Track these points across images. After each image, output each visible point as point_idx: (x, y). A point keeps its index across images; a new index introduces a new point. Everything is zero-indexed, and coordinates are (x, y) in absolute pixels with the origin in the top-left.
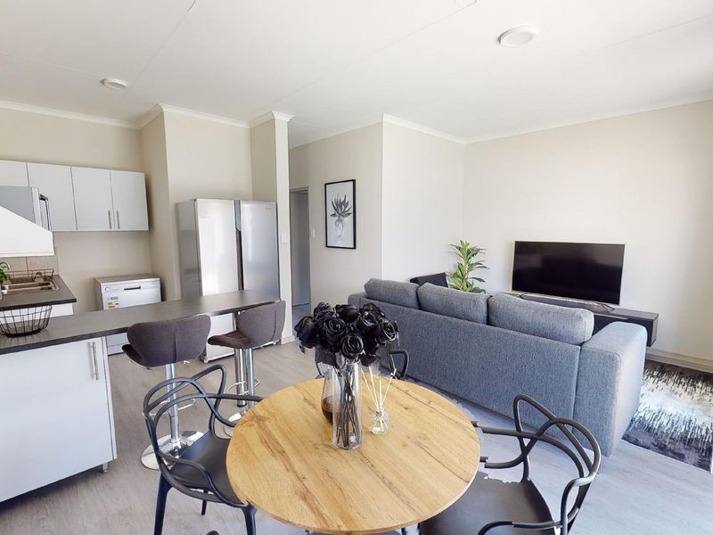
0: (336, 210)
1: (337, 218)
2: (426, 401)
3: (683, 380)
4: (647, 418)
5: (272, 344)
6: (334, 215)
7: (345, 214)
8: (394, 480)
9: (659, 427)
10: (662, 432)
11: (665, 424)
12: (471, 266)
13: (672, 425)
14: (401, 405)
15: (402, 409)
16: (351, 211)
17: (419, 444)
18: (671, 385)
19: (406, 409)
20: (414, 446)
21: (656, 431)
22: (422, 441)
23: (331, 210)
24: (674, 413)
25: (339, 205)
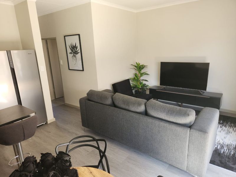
0: (72, 50)
1: (72, 55)
3: (232, 125)
4: (218, 148)
5: (43, 124)
6: (71, 53)
7: (76, 53)
9: (223, 152)
10: (225, 155)
11: (225, 150)
12: (142, 74)
13: (229, 150)
16: (79, 51)
18: (227, 128)
21: (222, 155)
23: (69, 51)
24: (229, 143)
25: (74, 48)
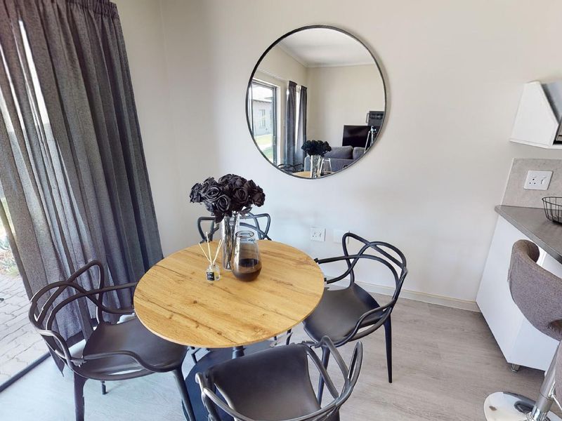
2: (176, 318)
8: (197, 257)
14: (202, 305)
15: (199, 301)
17: (183, 276)
19: (195, 302)
20: (187, 274)
22: (180, 278)
